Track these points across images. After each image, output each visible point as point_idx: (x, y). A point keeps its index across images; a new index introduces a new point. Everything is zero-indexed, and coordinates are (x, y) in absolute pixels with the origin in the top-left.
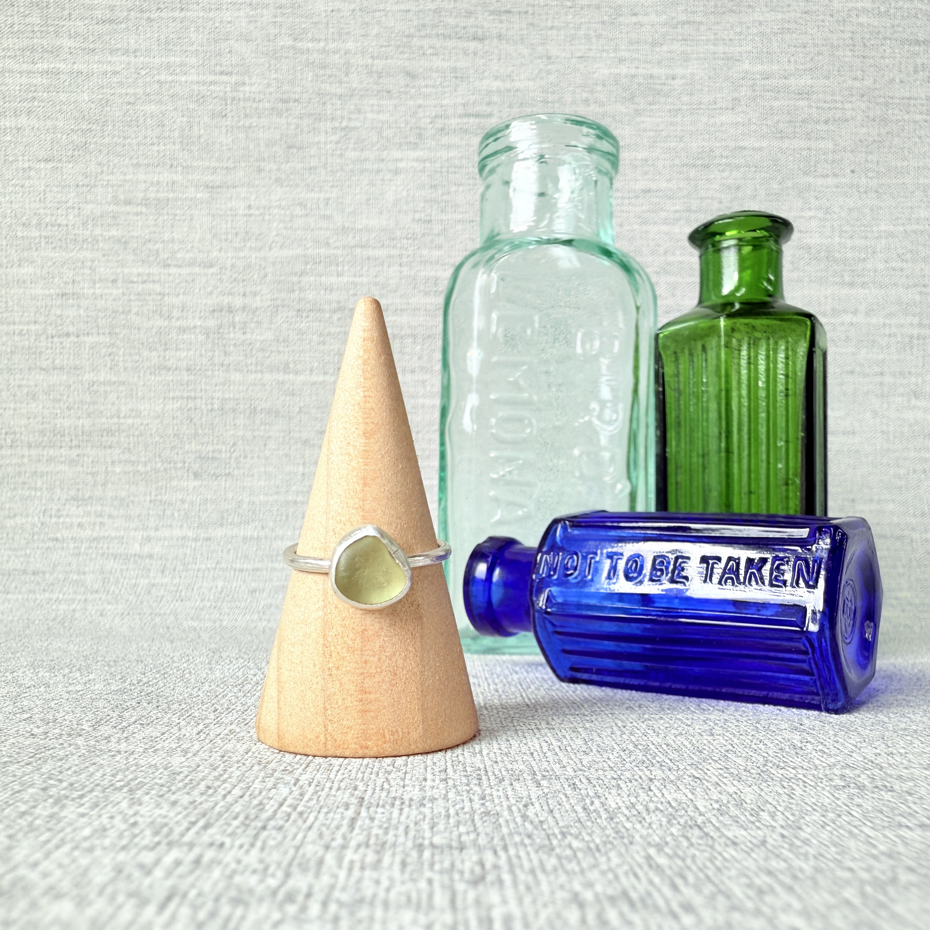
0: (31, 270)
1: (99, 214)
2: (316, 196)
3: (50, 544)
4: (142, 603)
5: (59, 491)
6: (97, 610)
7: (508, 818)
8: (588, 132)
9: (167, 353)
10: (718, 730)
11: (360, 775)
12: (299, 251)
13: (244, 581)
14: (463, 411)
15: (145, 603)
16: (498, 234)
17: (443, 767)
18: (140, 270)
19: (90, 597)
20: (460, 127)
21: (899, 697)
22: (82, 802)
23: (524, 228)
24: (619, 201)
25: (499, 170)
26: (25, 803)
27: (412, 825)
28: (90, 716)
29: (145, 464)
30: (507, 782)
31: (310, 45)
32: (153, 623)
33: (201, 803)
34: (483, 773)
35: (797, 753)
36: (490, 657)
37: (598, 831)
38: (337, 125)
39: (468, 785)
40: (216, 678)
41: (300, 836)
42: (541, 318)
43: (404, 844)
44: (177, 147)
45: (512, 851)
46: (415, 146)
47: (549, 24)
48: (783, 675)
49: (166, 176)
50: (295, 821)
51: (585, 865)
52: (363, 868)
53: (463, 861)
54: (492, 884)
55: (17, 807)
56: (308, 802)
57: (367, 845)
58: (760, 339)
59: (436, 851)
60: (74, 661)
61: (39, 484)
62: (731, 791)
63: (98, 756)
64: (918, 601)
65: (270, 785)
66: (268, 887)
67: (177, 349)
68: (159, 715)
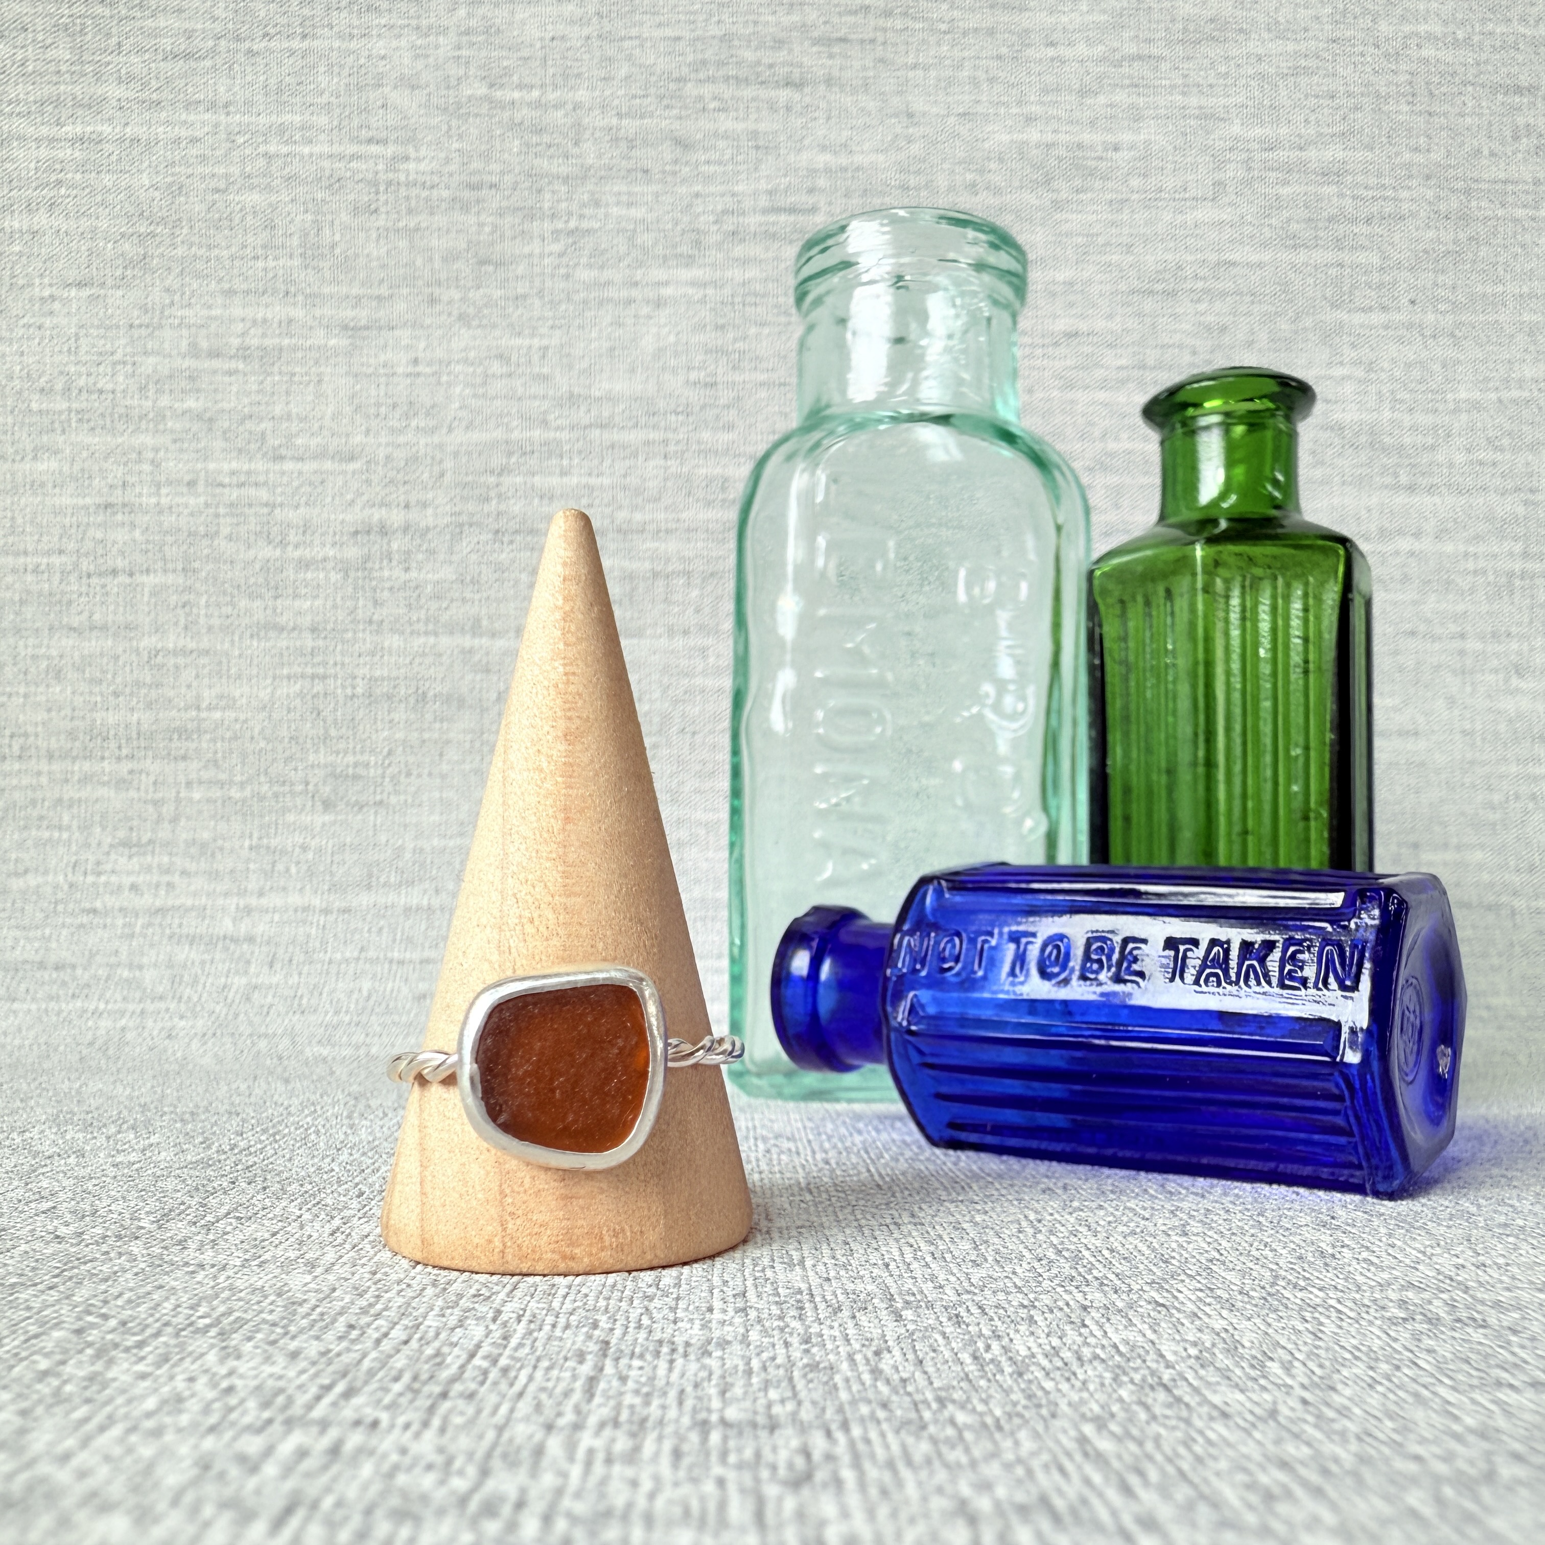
0: (54, 465)
1: (166, 372)
2: (527, 342)
3: (85, 919)
4: (236, 1016)
5: (99, 830)
6: (162, 1029)
7: (849, 1374)
8: (975, 238)
9: (279, 601)
10: (1195, 1227)
11: (602, 1303)
12: (498, 434)
13: (406, 980)
14: (770, 697)
15: (242, 1017)
16: (828, 406)
18: (234, 465)
19: (150, 1007)
20: (763, 228)
21: (1495, 1171)
22: (142, 1354)
23: (870, 396)
24: (1027, 351)
25: (829, 300)
26: (47, 1355)
27: (689, 1389)
28: (153, 1204)
29: (242, 785)
30: (846, 1313)
31: (516, 95)
32: (255, 1049)
33: (339, 1355)
34: (806, 1297)
35: (1326, 1264)
36: (815, 1105)
37: (997, 1396)
38: (560, 225)
39: (781, 1318)
40: (361, 1141)
41: (504, 1410)
42: (899, 545)
43: (677, 1421)
44: (296, 262)
45: (856, 1431)
46: (689, 261)
47: (911, 60)
48: (1302, 1136)
49: (277, 311)
50: (495, 1384)
51: (977, 1453)
52: (609, 1461)
53: (774, 1449)
54: (825, 1485)
55: (35, 1362)
56: (516, 1349)
57: (616, 1424)
58: (1261, 579)
59: (732, 1433)
60: (125, 1113)
61: (66, 819)
62: (1217, 1327)
63: (167, 1273)
64: (1523, 1012)
65: (452, 1321)
66: (453, 1493)
67: (296, 596)
68: (268, 1202)
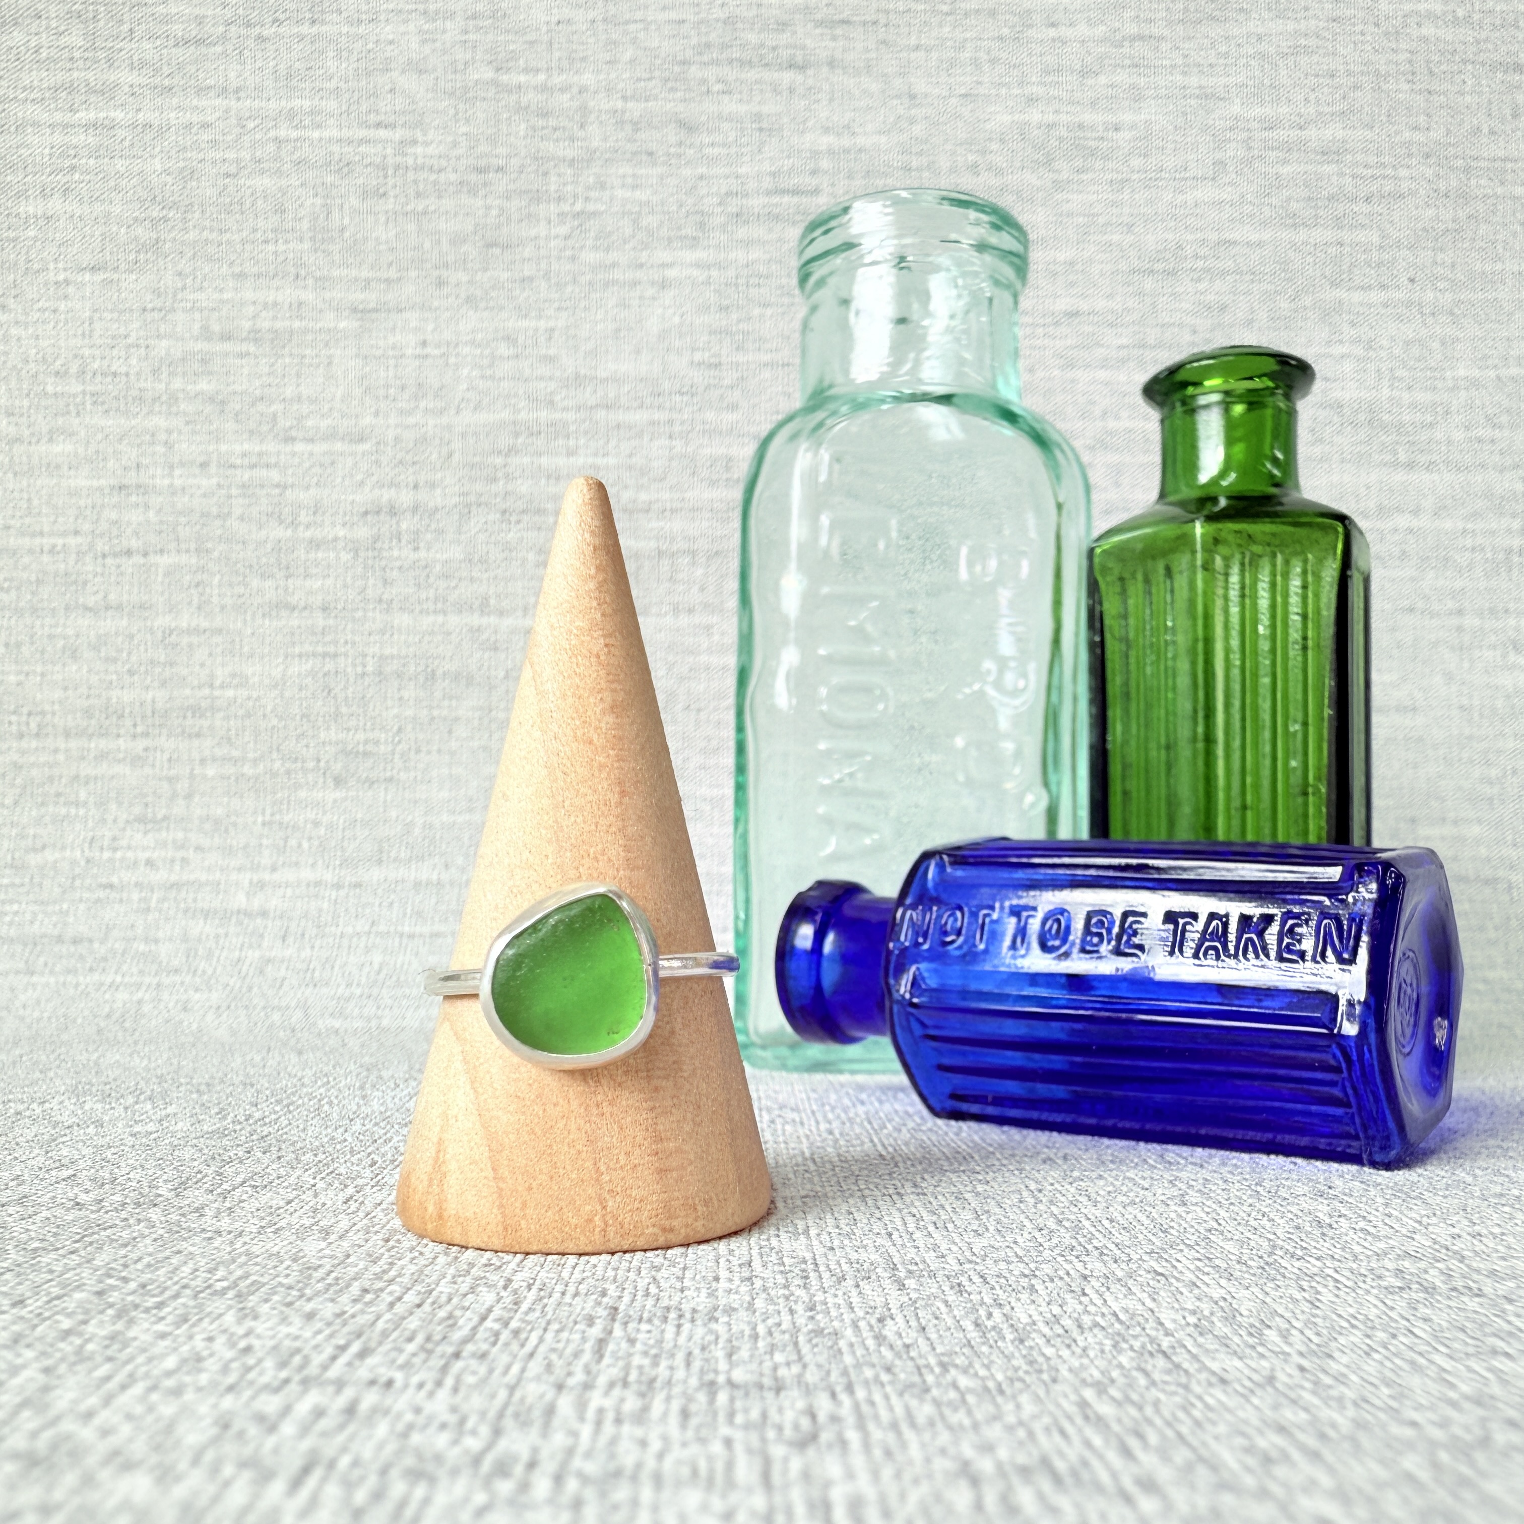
0: (69, 447)
1: (179, 355)
2: (533, 324)
3: (102, 894)
4: (250, 989)
5: (114, 806)
6: (177, 1002)
7: (853, 1339)
8: (977, 219)
9: (290, 581)
10: (1193, 1197)
12: (505, 415)
13: (417, 954)
14: (774, 674)
15: (255, 989)
16: (831, 386)
17: (745, 1259)
18: (246, 446)
19: (166, 980)
20: (767, 210)
21: (1491, 1142)
22: (162, 1314)
23: (874, 376)
24: (1028, 331)
25: (832, 281)
26: (69, 1315)
27: (696, 1351)
28: (170, 1173)
29: (255, 761)
30: (850, 1282)
31: (523, 78)
32: (268, 1022)
33: (353, 1316)
34: (811, 1267)
35: (1323, 1234)
36: (818, 1077)
37: (999, 1361)
38: (566, 208)
39: (786, 1287)
40: (373, 1112)
41: (515, 1369)
43: (685, 1382)
44: (306, 245)
45: (861, 1394)
46: (694, 242)
47: (913, 41)
48: (1299, 1107)
49: (287, 294)
50: (507, 1344)
51: (979, 1416)
52: (618, 1421)
53: (780, 1410)
54: (830, 1446)
55: (58, 1322)
56: (526, 1313)
57: (625, 1384)
58: (1260, 556)
59: (739, 1393)
60: (142, 1083)
61: (83, 795)
62: (1216, 1296)
63: (185, 1239)
65: (464, 1288)
66: (467, 1452)
67: (307, 576)
68: (282, 1172)
